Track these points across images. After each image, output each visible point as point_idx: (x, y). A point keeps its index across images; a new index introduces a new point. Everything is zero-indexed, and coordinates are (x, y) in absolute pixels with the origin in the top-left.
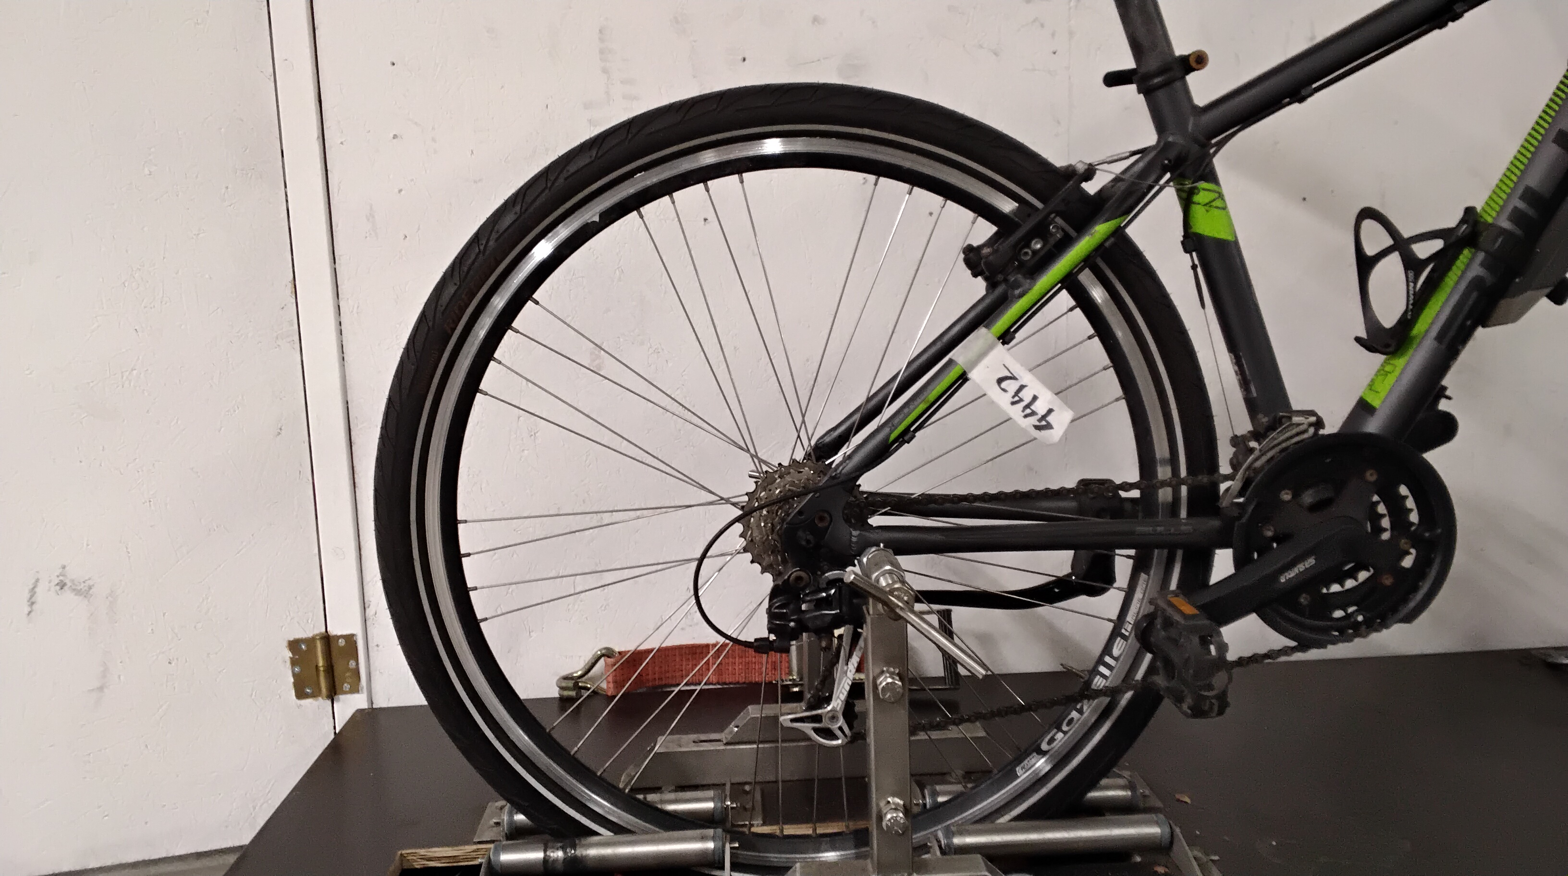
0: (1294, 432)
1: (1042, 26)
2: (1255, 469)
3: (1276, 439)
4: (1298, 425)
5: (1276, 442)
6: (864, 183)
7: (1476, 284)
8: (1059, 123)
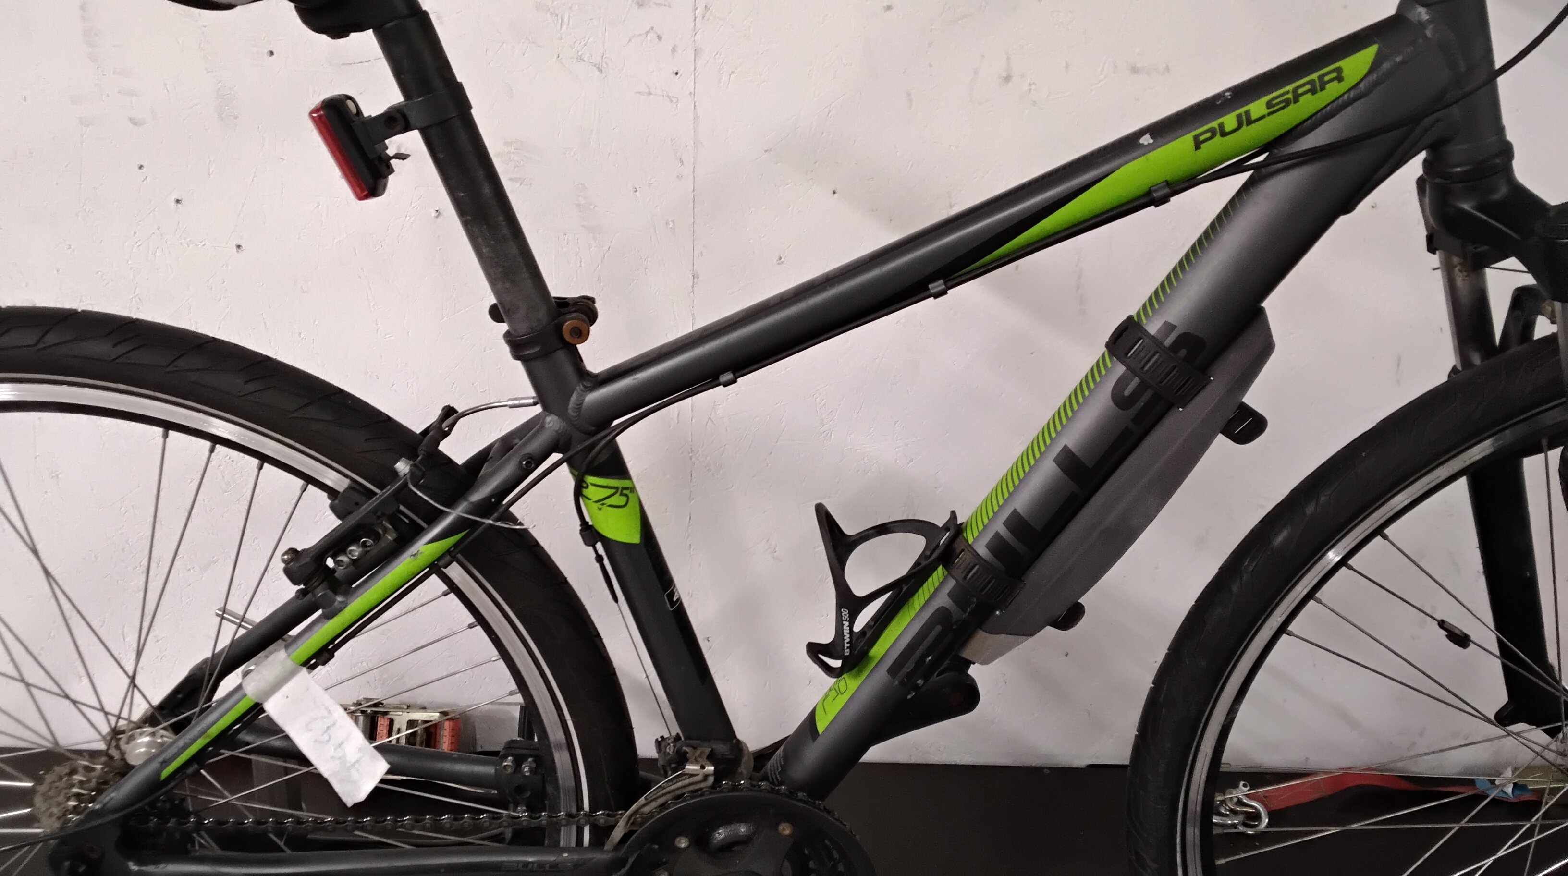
0: (687, 782)
1: (659, 38)
2: (643, 814)
3: (664, 788)
4: (692, 775)
5: (664, 791)
6: (437, 217)
7: (942, 617)
8: (681, 161)
